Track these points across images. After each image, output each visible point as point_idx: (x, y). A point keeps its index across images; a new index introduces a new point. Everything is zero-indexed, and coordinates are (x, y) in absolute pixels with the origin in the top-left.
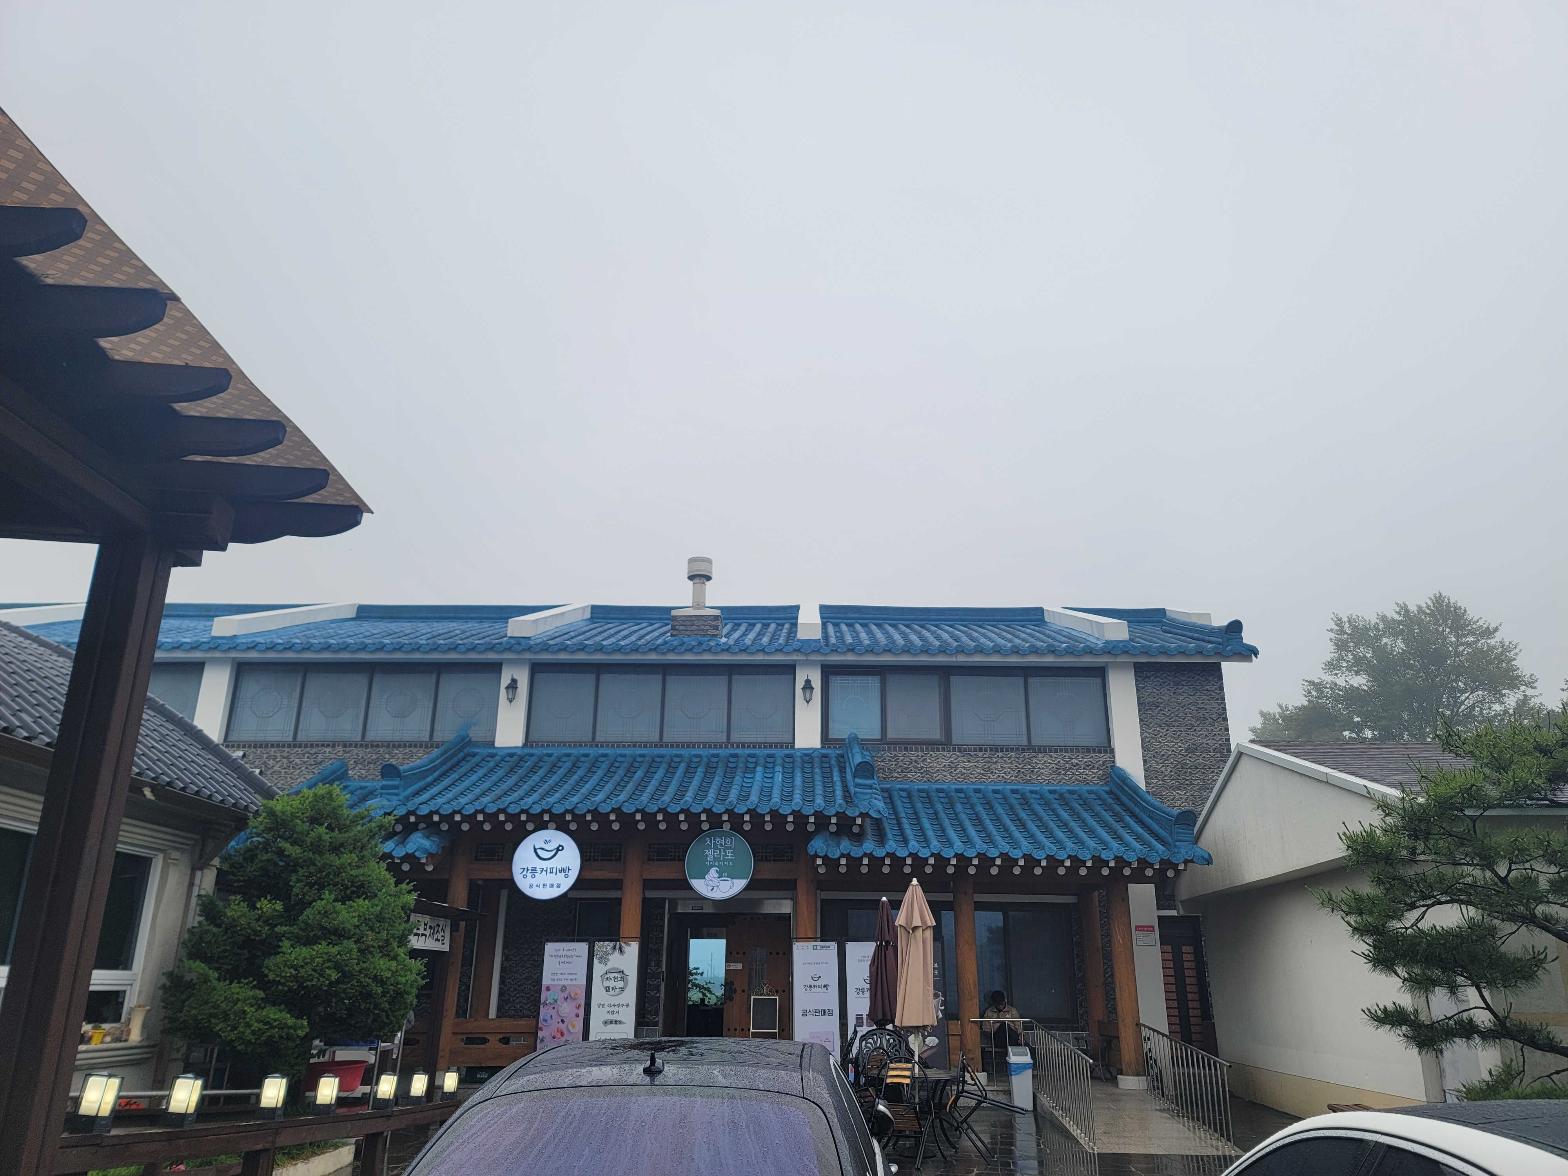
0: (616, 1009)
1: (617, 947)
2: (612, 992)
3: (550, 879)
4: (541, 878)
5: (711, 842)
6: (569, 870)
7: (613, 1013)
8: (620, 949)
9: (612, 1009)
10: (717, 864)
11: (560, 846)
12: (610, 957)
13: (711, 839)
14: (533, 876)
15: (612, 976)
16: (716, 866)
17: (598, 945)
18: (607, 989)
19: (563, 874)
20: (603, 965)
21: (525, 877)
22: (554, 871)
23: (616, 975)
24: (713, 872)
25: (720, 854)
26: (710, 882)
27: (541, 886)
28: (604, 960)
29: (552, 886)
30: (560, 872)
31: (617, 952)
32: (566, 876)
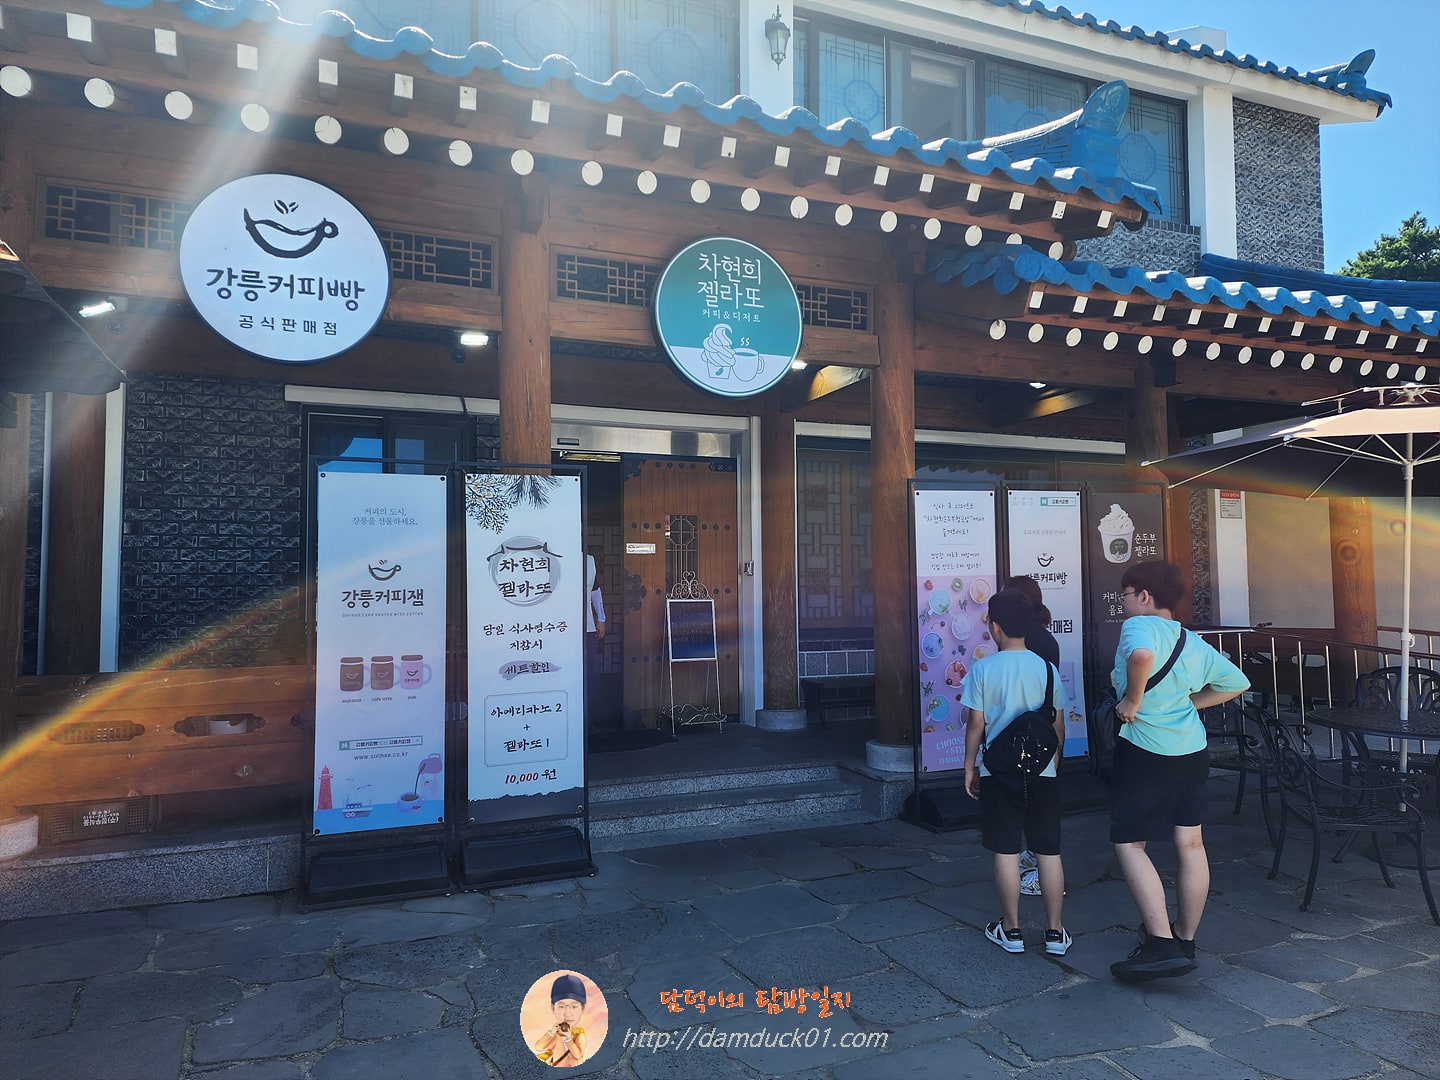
0: (533, 636)
1: (527, 487)
2: (521, 597)
3: (304, 307)
4: (273, 303)
5: (711, 264)
6: (358, 290)
7: (526, 645)
8: (535, 492)
9: (524, 636)
10: (726, 316)
11: (325, 223)
12: (508, 511)
13: (711, 259)
14: (251, 296)
15: (518, 556)
16: (725, 322)
17: (474, 483)
18: (507, 590)
19: (341, 300)
20: (490, 533)
21: (224, 294)
22: (315, 287)
23: (528, 555)
24: (719, 333)
25: (733, 295)
26: (715, 356)
27: (278, 324)
28: (493, 517)
29: (310, 327)
30: (333, 292)
31: (526, 500)
32: (351, 306)
